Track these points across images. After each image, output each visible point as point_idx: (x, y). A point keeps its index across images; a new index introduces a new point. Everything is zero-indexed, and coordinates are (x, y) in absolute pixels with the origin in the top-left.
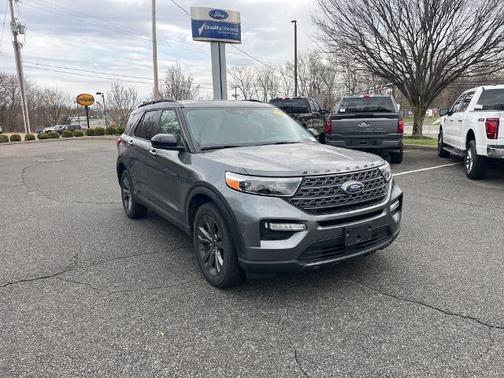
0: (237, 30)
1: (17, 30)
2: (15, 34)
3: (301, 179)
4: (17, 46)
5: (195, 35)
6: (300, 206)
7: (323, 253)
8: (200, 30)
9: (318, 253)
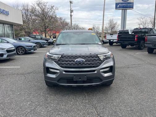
0: (132, 5)
1: (72, 11)
2: (71, 13)
3: (61, 56)
4: (71, 16)
5: (116, 8)
6: (59, 64)
7: (67, 81)
8: (118, 6)
9: (65, 81)
